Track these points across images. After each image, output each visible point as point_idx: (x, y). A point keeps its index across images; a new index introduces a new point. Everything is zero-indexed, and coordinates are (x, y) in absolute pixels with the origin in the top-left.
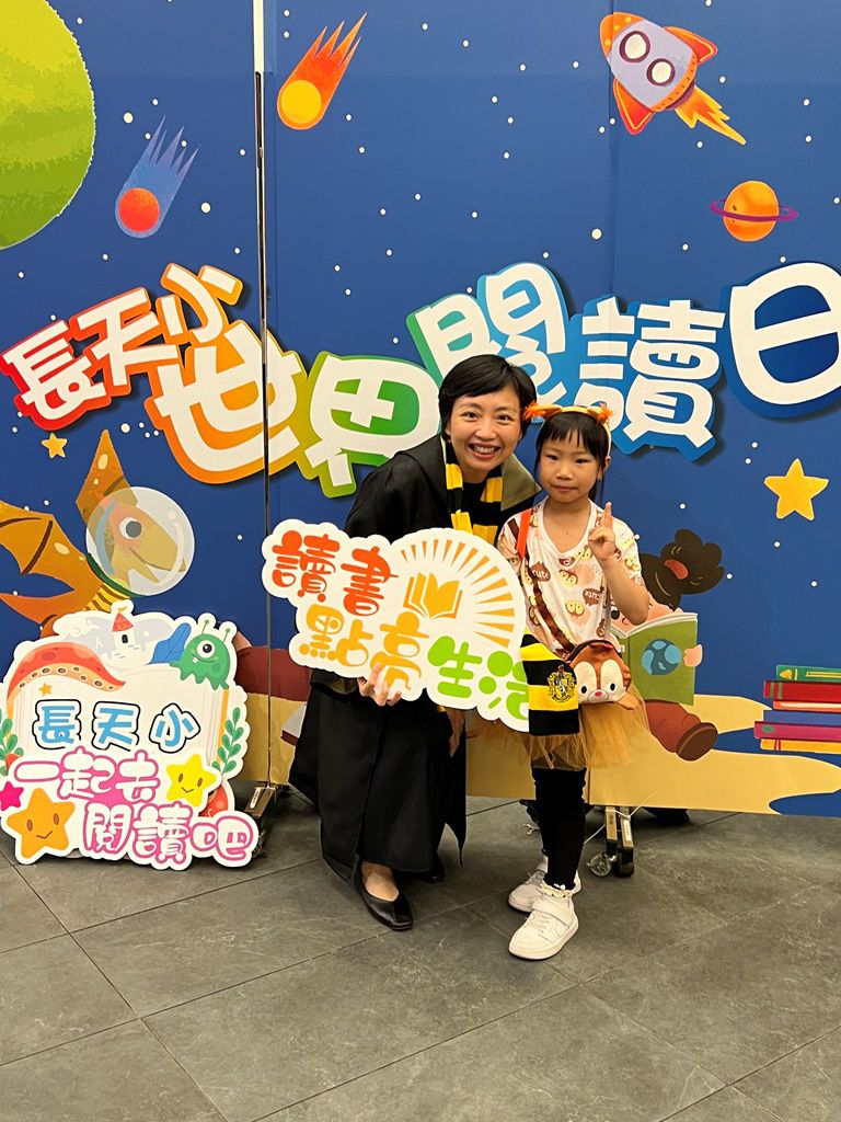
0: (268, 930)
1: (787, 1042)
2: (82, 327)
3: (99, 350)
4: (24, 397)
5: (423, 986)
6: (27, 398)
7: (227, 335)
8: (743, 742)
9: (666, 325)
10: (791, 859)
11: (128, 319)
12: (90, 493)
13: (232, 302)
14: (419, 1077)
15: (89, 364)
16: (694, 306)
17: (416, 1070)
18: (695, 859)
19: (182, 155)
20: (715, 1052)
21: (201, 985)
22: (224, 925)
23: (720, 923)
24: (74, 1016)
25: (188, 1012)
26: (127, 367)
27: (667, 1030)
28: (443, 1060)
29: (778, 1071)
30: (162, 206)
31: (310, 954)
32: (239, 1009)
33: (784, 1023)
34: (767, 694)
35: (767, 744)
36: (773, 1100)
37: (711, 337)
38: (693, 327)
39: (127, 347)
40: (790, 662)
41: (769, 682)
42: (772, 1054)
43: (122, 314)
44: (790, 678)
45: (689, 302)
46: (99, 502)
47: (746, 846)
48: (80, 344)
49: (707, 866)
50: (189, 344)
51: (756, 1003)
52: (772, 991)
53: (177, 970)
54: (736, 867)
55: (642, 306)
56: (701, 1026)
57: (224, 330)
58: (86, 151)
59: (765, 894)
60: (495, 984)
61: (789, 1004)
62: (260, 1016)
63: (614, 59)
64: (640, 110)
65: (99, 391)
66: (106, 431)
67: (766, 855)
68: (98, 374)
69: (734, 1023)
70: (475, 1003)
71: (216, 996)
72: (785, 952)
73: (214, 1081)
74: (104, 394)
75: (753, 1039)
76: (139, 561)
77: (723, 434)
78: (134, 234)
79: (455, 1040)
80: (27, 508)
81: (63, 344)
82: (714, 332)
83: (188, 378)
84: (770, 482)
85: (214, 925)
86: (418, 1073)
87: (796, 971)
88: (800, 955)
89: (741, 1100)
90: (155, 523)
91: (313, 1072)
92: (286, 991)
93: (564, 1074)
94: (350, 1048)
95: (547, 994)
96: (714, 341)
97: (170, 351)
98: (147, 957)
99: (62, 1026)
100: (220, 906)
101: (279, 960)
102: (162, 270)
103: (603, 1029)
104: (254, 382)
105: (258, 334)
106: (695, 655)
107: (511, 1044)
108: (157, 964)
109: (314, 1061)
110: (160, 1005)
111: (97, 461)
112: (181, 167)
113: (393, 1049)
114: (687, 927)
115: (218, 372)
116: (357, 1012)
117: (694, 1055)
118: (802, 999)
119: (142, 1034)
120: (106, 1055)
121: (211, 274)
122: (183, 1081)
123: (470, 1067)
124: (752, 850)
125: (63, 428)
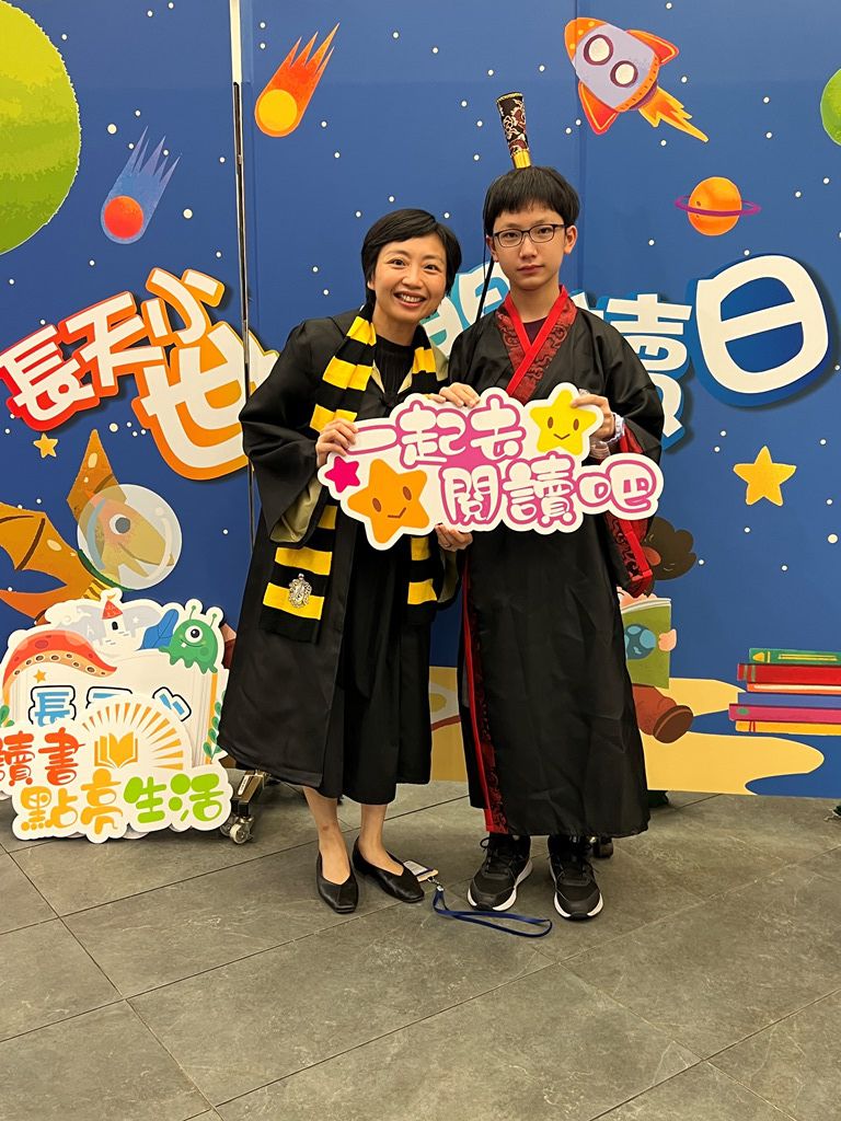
0: (252, 913)
1: (762, 1017)
2: (70, 331)
3: (87, 353)
4: (17, 399)
5: (404, 965)
6: (19, 400)
7: (210, 336)
8: (719, 724)
9: (635, 318)
10: (766, 839)
11: (114, 322)
12: (80, 491)
13: (214, 304)
14: (398, 1055)
15: (78, 367)
16: (662, 299)
17: (394, 1049)
18: (673, 840)
19: (164, 163)
20: (690, 1028)
21: (186, 967)
22: (211, 908)
23: (697, 902)
24: (61, 998)
25: (172, 993)
26: (114, 368)
27: (644, 1007)
28: (421, 1038)
29: (753, 1046)
30: (146, 212)
31: (293, 935)
32: (222, 989)
33: (760, 998)
34: (741, 677)
35: (742, 726)
36: (748, 1074)
37: (678, 329)
38: (660, 319)
39: (115, 349)
40: (763, 645)
41: (742, 665)
42: (749, 1030)
43: (108, 317)
44: (763, 660)
45: (656, 296)
46: (89, 499)
47: (723, 827)
48: (69, 347)
49: (684, 846)
50: (174, 345)
51: (732, 979)
52: (748, 968)
53: (163, 953)
54: (713, 847)
55: (611, 300)
56: (677, 1001)
57: (208, 331)
58: (72, 161)
59: (741, 873)
60: (475, 964)
61: (765, 980)
62: (242, 995)
63: (578, 62)
64: (604, 111)
65: (88, 392)
66: (95, 431)
67: (744, 835)
68: (87, 376)
69: (710, 999)
70: (455, 982)
71: (201, 976)
72: (762, 929)
73: (194, 1060)
74: (93, 395)
75: (728, 1014)
76: (128, 556)
77: (692, 423)
78: (119, 240)
79: (434, 1018)
80: (20, 507)
81: (52, 347)
82: (682, 324)
83: (174, 378)
84: (740, 469)
85: (201, 908)
86: (396, 1050)
87: (772, 948)
88: (777, 932)
89: (717, 1075)
90: (143, 519)
91: (293, 1051)
92: (268, 972)
93: (542, 1050)
94: (330, 1027)
95: (525, 971)
96: (681, 333)
97: (156, 353)
98: (133, 940)
99: (49, 1008)
100: (207, 890)
101: (263, 941)
102: (147, 274)
103: (580, 1005)
104: (237, 381)
105: (241, 336)
106: (670, 640)
107: (489, 1022)
108: (144, 947)
109: (295, 1039)
110: (146, 986)
111: (87, 460)
112: (163, 176)
113: (372, 1027)
114: (664, 906)
115: (201, 372)
116: (338, 991)
117: (671, 1030)
118: (777, 975)
119: (127, 1014)
120: (90, 1036)
121: (192, 277)
122: (164, 1060)
123: (447, 1044)
124: (729, 831)
125: (53, 429)
